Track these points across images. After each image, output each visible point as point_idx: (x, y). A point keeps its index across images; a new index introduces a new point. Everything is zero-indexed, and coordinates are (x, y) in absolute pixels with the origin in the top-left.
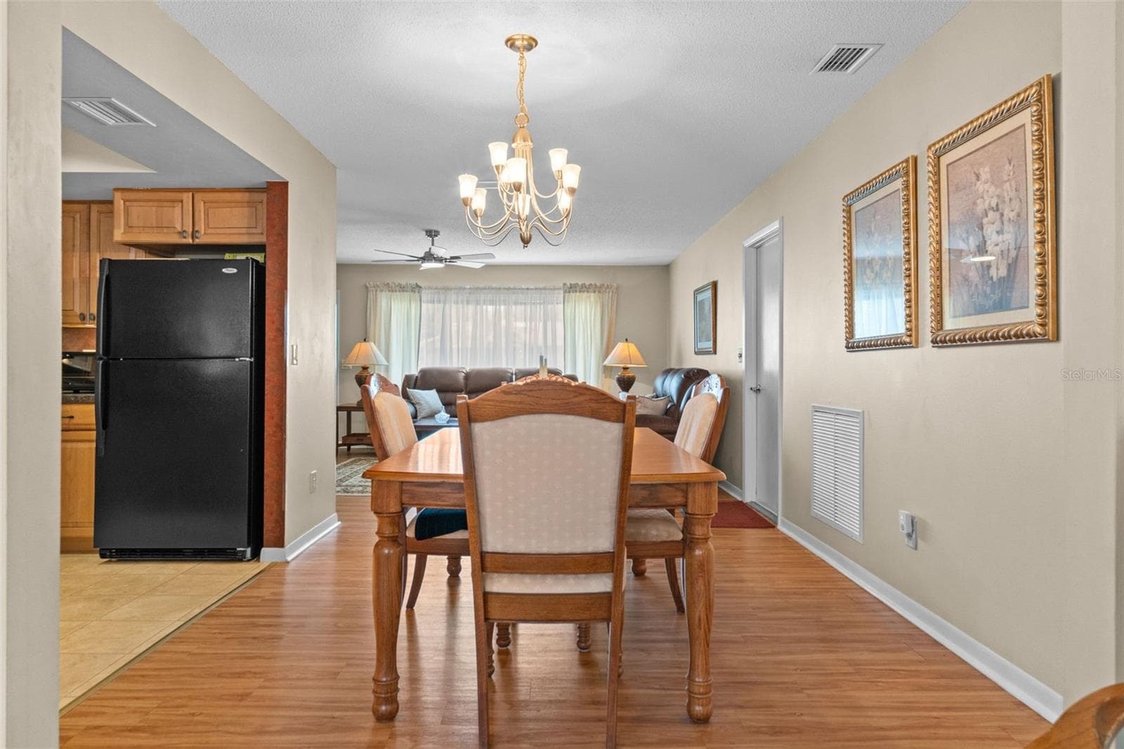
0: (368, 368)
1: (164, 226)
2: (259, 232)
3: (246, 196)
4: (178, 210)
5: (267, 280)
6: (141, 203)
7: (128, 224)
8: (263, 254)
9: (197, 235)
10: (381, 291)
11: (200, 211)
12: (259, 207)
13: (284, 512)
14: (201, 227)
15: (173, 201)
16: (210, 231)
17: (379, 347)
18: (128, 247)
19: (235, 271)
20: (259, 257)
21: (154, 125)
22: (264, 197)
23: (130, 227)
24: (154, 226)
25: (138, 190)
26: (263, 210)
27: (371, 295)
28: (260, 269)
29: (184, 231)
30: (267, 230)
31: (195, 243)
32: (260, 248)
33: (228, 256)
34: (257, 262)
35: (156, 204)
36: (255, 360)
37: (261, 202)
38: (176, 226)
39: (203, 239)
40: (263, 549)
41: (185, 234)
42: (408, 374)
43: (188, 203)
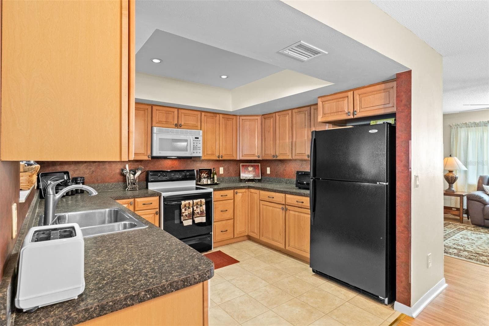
0: (453, 171)
1: (339, 111)
2: (391, 106)
3: (383, 86)
4: (346, 102)
5: (397, 135)
6: (329, 102)
7: (324, 113)
8: (394, 119)
9: (355, 113)
10: (461, 128)
11: (357, 100)
12: (391, 91)
13: (410, 284)
14: (357, 108)
15: (343, 98)
16: (362, 110)
17: (460, 159)
18: (325, 124)
19: (376, 131)
20: (391, 121)
21: (327, 53)
22: (394, 84)
23: (324, 114)
24: (335, 112)
25: (328, 96)
26: (394, 93)
27: (453, 131)
28: (392, 129)
29: (349, 112)
30: (397, 104)
31: (354, 117)
32: (392, 115)
33: (372, 123)
34: (390, 124)
35: (335, 101)
36: (389, 184)
37: (392, 88)
38: (345, 110)
39: (358, 115)
40: (396, 302)
41: (349, 114)
42: (482, 175)
43: (351, 97)
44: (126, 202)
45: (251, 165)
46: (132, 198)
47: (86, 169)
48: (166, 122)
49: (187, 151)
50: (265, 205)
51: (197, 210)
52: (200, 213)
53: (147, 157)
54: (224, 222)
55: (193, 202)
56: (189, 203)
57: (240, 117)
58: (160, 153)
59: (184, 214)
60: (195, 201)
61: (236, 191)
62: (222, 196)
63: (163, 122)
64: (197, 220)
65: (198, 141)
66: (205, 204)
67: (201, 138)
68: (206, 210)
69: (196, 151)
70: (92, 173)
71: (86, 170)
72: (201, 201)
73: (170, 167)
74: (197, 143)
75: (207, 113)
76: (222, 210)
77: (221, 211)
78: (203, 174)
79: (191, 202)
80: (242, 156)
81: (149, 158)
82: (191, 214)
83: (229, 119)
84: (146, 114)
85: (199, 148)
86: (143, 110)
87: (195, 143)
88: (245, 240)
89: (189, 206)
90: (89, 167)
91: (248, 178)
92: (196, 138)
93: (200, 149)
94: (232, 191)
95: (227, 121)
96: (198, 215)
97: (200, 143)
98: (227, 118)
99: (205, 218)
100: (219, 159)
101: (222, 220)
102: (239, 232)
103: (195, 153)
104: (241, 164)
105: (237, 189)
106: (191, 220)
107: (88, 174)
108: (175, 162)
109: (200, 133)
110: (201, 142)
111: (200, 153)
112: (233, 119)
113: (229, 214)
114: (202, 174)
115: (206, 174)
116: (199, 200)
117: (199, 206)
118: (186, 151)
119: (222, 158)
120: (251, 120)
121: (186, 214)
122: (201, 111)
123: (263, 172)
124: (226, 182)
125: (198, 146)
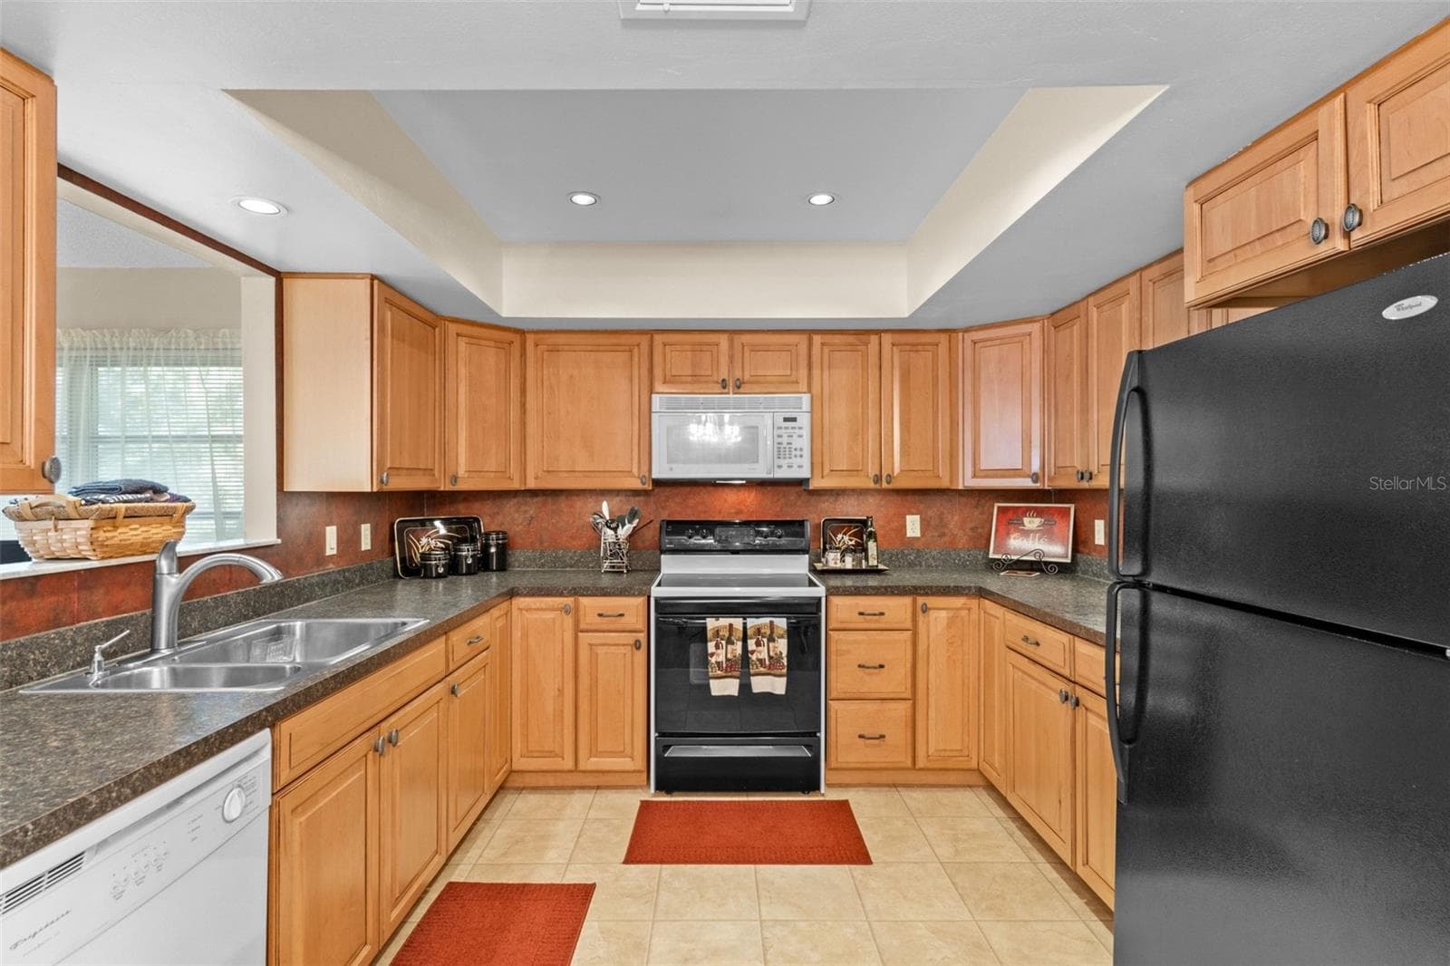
24: (1254, 238)
38: (1299, 216)
41: (1323, 230)
44: (553, 606)
45: (1035, 508)
46: (570, 596)
47: (517, 511)
48: (695, 378)
49: (757, 462)
50: (1020, 670)
51: (760, 652)
52: (767, 663)
53: (639, 481)
54: (871, 707)
55: (745, 624)
56: (731, 625)
57: (966, 335)
58: (671, 469)
59: (713, 660)
60: (751, 622)
61: (921, 600)
62: (861, 614)
63: (684, 379)
64: (760, 684)
65: (793, 428)
66: (786, 636)
67: (804, 420)
68: (787, 656)
69: (787, 461)
70: (529, 524)
71: (516, 515)
72: (771, 623)
73: (733, 511)
74: (789, 436)
75: (830, 336)
76: (862, 663)
77: (860, 666)
78: (840, 536)
79: (737, 623)
80: (974, 476)
81: (644, 484)
82: (736, 662)
83: (920, 348)
84: (636, 359)
85: (798, 453)
86: (627, 348)
87: (785, 436)
88: (970, 787)
89: (731, 635)
90: (523, 508)
91: (1015, 558)
92: (786, 420)
93: (801, 456)
94: (907, 600)
95: (912, 354)
96: (762, 669)
97: (800, 436)
98: (913, 345)
99: (784, 680)
100: (878, 486)
101: (862, 696)
102: (936, 750)
103: (785, 467)
104: (997, 505)
105: (927, 594)
106: (736, 682)
107: (521, 524)
108: (746, 495)
109: (801, 403)
110: (806, 432)
111: (800, 467)
112: (937, 345)
113: (894, 680)
114: (836, 536)
115: (854, 535)
116: (765, 620)
117: (765, 640)
118: (753, 462)
119: (888, 483)
120: (1006, 340)
121: (719, 660)
122: (809, 331)
123: (1083, 538)
124: (930, 566)
125: (793, 446)
